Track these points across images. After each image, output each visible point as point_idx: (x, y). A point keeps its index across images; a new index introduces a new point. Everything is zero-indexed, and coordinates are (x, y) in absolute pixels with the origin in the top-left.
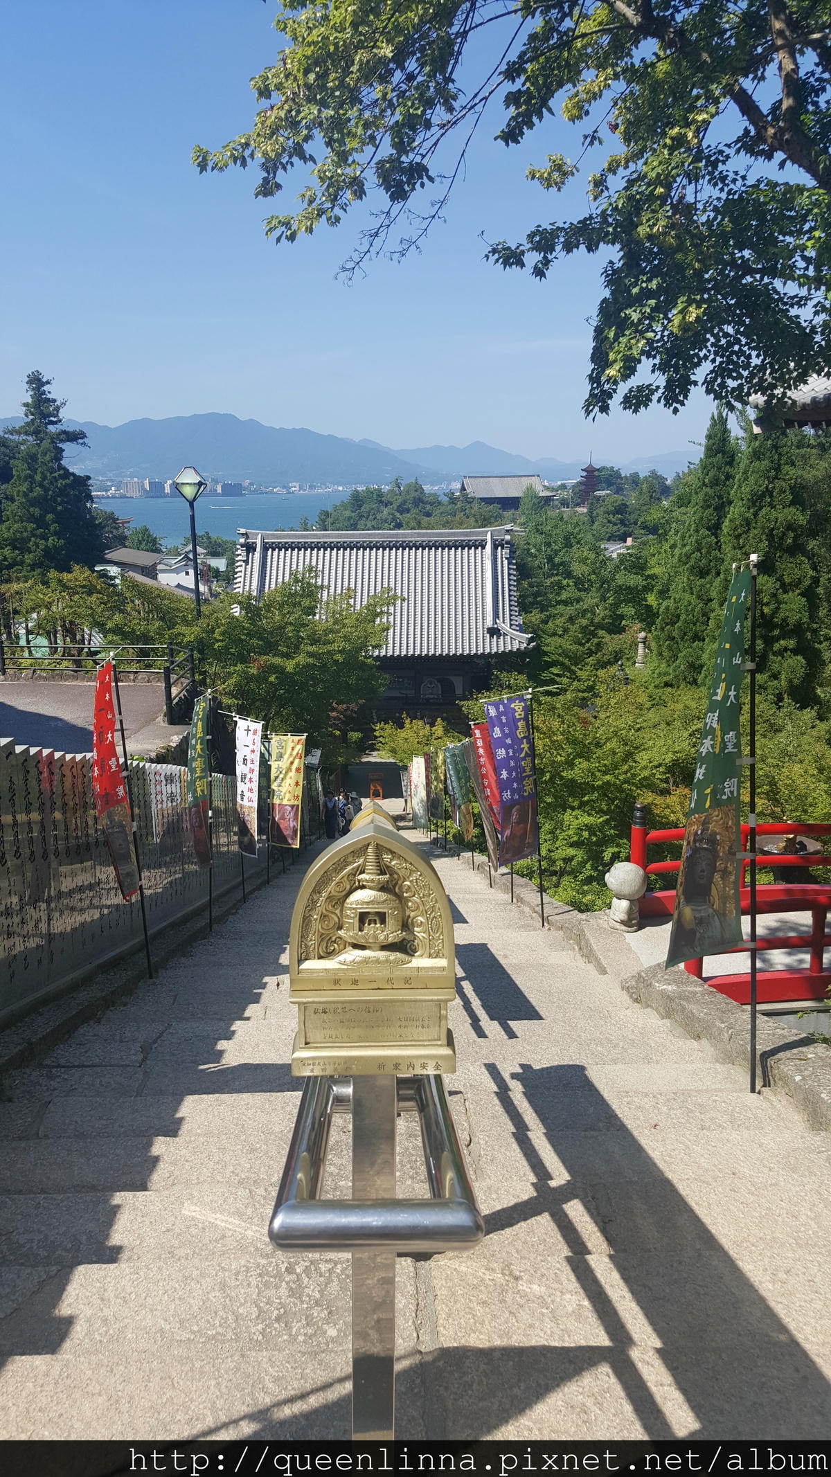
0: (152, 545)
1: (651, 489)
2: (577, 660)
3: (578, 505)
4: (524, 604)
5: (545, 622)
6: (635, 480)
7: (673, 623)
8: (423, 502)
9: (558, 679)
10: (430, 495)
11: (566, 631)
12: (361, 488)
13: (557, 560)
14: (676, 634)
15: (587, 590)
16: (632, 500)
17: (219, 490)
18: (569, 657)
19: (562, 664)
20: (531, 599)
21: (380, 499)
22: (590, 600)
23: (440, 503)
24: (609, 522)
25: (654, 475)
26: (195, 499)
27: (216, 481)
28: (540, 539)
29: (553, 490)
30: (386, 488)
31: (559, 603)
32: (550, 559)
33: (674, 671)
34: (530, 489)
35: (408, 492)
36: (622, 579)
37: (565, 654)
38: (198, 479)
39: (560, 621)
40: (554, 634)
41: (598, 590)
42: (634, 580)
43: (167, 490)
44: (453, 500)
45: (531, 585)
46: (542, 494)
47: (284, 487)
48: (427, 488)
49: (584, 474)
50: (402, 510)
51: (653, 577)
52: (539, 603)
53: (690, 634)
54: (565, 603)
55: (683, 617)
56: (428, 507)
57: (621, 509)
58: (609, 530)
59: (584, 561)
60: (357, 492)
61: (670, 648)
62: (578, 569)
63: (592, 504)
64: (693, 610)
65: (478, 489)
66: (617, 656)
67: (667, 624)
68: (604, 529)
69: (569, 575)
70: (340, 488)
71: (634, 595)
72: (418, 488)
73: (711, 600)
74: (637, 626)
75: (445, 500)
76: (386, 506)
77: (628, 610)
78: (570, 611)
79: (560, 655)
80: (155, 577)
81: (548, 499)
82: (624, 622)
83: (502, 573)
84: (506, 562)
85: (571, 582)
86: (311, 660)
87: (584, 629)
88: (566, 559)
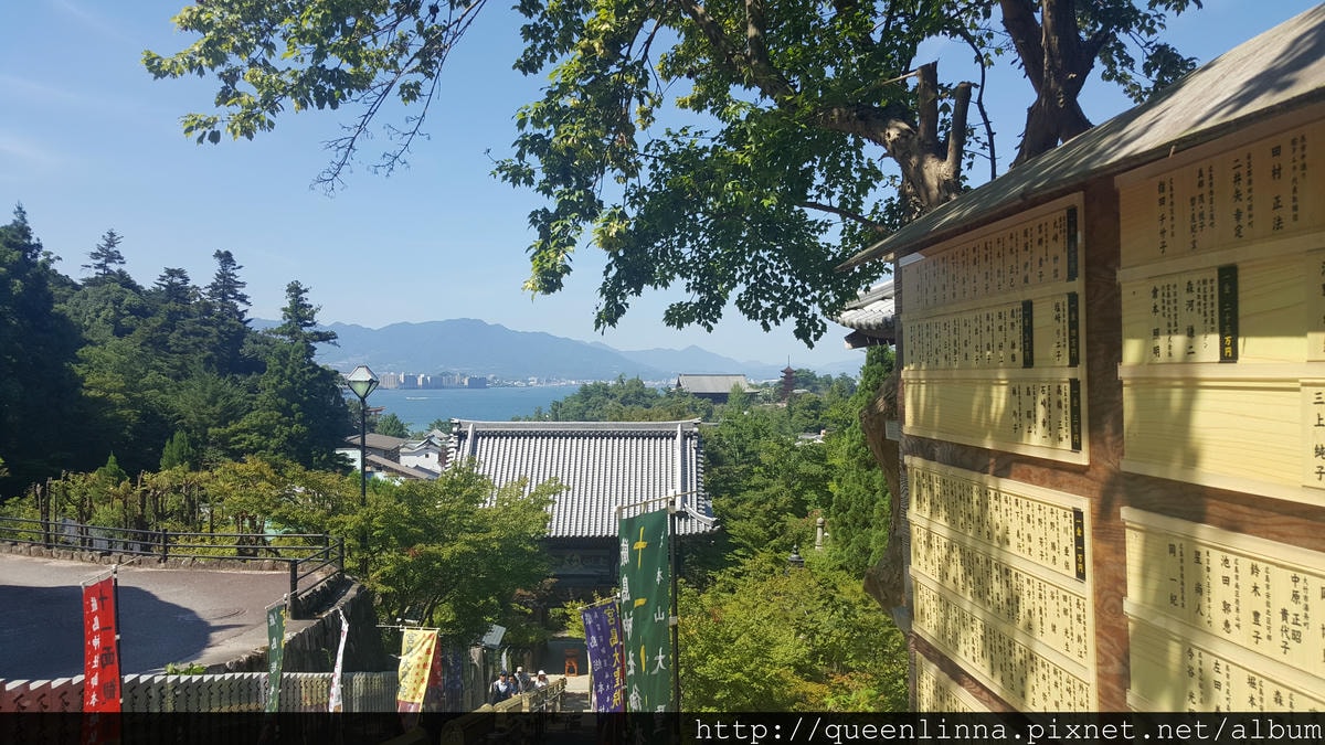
0: (399, 431)
1: (841, 388)
2: (760, 543)
3: (779, 401)
4: (712, 490)
5: (733, 506)
6: (828, 381)
7: (845, 511)
8: (643, 396)
9: (742, 560)
10: (650, 389)
11: (753, 513)
12: (590, 383)
13: (747, 450)
14: (848, 520)
15: (774, 478)
16: (824, 396)
17: (466, 383)
18: (753, 541)
19: (747, 547)
20: (722, 485)
21: (606, 392)
22: (777, 485)
23: (658, 397)
24: (805, 416)
25: (844, 377)
26: (366, 395)
27: (463, 375)
28: (732, 431)
29: (757, 387)
30: (611, 383)
31: (750, 487)
32: (741, 449)
33: (848, 555)
34: (737, 386)
35: (630, 387)
36: (804, 468)
37: (748, 537)
38: (369, 377)
39: (748, 505)
40: (741, 518)
41: (784, 478)
42: (816, 469)
43: (420, 382)
44: (670, 394)
45: (721, 472)
46: (747, 391)
47: (523, 381)
48: (648, 384)
49: (784, 375)
50: (625, 401)
51: (832, 467)
52: (729, 488)
53: (861, 521)
54: (756, 488)
55: (853, 505)
56: (648, 400)
57: (816, 405)
58: (805, 423)
59: (770, 451)
60: (585, 385)
61: (843, 533)
62: (765, 458)
63: (790, 400)
64: (862, 498)
65: (692, 385)
66: (800, 539)
67: (840, 511)
68: (801, 422)
69: (759, 463)
70: (573, 382)
71: (817, 483)
72: (639, 384)
73: (876, 491)
74: (820, 510)
75: (663, 394)
76: (611, 398)
77: (811, 495)
78: (759, 495)
79: (742, 537)
80: (397, 460)
81: (753, 395)
82: (808, 508)
83: (691, 461)
84: (694, 451)
85: (761, 469)
86: (467, 548)
87: (768, 513)
88: (755, 449)
